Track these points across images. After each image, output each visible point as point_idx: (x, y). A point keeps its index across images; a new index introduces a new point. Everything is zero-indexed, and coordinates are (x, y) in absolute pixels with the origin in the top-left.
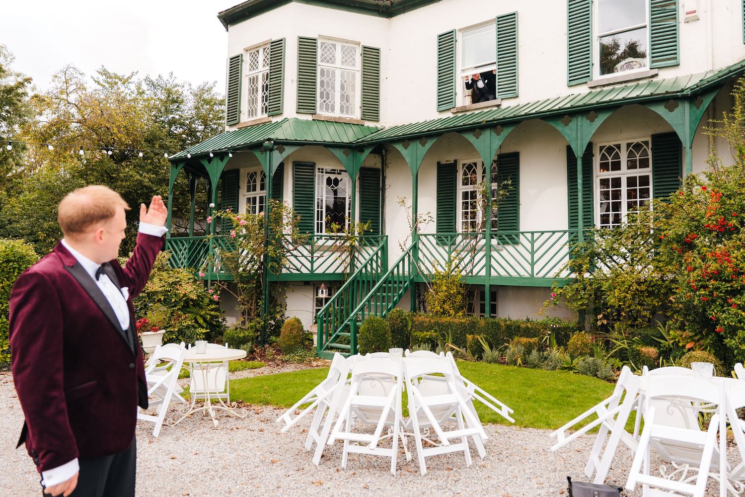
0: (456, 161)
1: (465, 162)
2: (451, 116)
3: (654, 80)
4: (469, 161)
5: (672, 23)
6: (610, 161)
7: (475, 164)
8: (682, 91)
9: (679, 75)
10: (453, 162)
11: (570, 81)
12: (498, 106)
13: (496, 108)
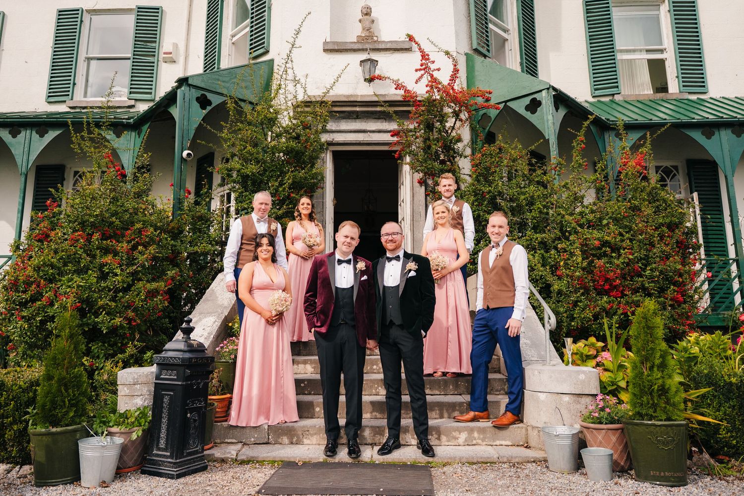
3: (132, 110)
5: (150, 59)
8: (129, 118)
11: (49, 96)
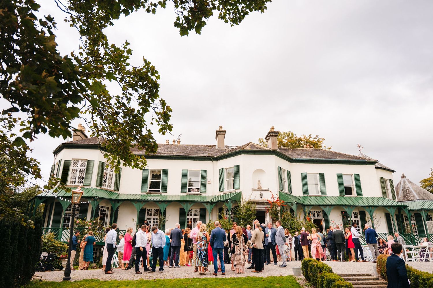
0: (146, 208)
1: (148, 209)
2: (146, 194)
3: (201, 195)
4: (149, 209)
5: (205, 183)
6: (190, 213)
7: (152, 210)
8: (209, 201)
9: (206, 195)
10: (145, 208)
11: (181, 191)
12: (161, 194)
13: (160, 194)
